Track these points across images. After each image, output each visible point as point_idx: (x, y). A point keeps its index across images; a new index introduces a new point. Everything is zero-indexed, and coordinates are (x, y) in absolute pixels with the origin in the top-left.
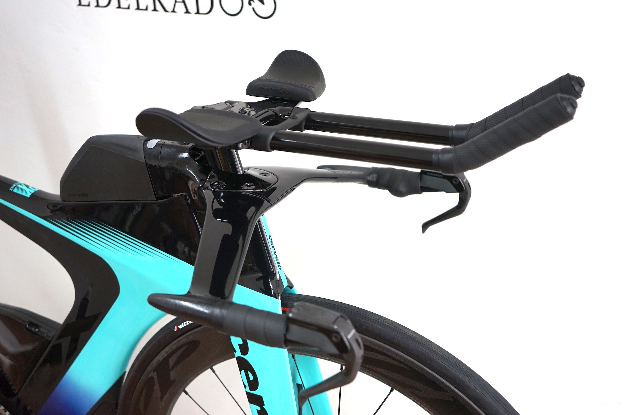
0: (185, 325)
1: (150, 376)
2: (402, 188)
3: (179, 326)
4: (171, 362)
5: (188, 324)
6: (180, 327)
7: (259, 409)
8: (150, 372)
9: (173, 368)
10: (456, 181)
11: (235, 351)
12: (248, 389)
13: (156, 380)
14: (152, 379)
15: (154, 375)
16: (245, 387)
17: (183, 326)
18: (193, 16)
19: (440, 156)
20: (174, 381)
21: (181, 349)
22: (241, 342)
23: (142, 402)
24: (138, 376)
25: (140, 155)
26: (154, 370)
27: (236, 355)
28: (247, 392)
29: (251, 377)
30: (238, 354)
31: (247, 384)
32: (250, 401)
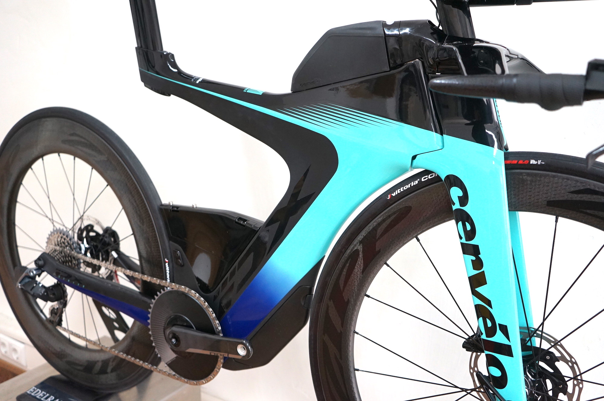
0: (399, 192)
1: (355, 248)
3: (392, 194)
4: (379, 231)
5: (402, 190)
6: (394, 195)
7: (474, 258)
8: (356, 245)
9: (379, 238)
11: (454, 204)
13: (361, 253)
14: (357, 251)
15: (360, 248)
16: (461, 238)
17: (397, 194)
20: (379, 251)
21: (392, 217)
22: (461, 194)
23: (343, 278)
24: (343, 250)
25: (379, 31)
26: (361, 242)
27: (454, 208)
28: (462, 244)
29: (469, 227)
30: (457, 206)
31: (463, 235)
32: (464, 253)
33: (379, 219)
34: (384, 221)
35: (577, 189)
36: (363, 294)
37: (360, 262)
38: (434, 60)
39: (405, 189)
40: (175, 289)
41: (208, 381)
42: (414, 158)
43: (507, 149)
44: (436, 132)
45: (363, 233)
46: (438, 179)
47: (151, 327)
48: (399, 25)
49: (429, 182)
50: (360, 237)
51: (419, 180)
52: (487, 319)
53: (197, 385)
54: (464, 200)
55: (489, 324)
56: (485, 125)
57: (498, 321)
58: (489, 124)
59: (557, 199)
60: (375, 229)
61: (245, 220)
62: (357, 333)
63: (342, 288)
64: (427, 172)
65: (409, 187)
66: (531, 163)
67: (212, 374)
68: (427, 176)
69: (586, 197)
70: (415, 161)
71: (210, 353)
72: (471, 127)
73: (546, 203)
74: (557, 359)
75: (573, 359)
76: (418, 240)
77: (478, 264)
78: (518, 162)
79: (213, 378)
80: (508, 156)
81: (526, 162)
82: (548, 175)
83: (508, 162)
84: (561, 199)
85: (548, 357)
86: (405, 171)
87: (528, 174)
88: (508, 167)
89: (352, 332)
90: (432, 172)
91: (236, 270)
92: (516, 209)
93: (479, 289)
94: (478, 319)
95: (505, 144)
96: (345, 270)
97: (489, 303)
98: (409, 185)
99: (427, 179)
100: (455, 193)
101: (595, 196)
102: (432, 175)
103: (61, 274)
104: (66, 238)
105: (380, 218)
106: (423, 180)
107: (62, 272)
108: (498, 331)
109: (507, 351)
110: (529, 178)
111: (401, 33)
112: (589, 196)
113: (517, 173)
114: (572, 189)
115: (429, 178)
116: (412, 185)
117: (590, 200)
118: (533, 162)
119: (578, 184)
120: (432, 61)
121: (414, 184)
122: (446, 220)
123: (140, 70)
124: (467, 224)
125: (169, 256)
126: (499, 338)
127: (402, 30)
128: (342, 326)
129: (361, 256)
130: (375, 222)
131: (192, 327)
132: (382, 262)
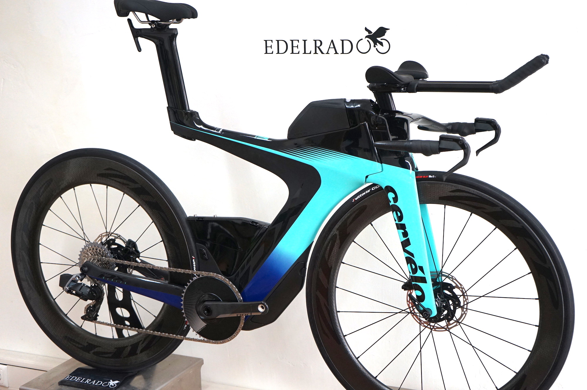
0: (359, 197)
1: (335, 233)
2: (466, 131)
3: (355, 199)
4: (349, 222)
5: (361, 196)
6: (356, 199)
7: (403, 231)
8: (335, 231)
9: (349, 226)
10: (493, 124)
11: (390, 202)
12: (397, 222)
14: (336, 234)
15: (337, 233)
16: (395, 221)
18: (340, 56)
19: (493, 86)
20: (349, 233)
21: (355, 213)
22: (394, 196)
23: (327, 252)
24: (327, 235)
25: (342, 105)
26: (337, 229)
27: (391, 204)
28: (396, 224)
29: (399, 214)
30: (392, 203)
31: (396, 219)
32: (398, 229)
33: (347, 214)
34: (351, 215)
35: (453, 190)
36: (340, 262)
37: (338, 241)
38: (374, 123)
39: (362, 195)
40: (205, 275)
41: (232, 339)
42: (367, 177)
43: (417, 170)
44: (378, 162)
45: (339, 223)
46: (381, 188)
47: (184, 307)
48: (353, 102)
49: (376, 190)
50: (337, 226)
51: (370, 189)
52: (412, 264)
53: (223, 343)
54: (396, 199)
55: (414, 267)
56: (405, 158)
57: (418, 265)
58: (407, 157)
59: (444, 196)
60: (346, 220)
61: (257, 223)
62: (338, 288)
63: (327, 259)
64: (374, 185)
65: (365, 194)
66: (429, 177)
67: (236, 333)
68: (375, 187)
69: (457, 194)
70: (367, 179)
71: (237, 315)
72: (398, 159)
73: (438, 198)
74: (454, 288)
75: (462, 286)
76: (372, 225)
77: (405, 234)
78: (423, 177)
79: (237, 335)
80: (418, 173)
81: (427, 177)
82: (438, 183)
83: (418, 177)
84: (445, 195)
85: (449, 287)
86: (362, 185)
87: (429, 183)
88: (418, 180)
89: (334, 288)
90: (378, 185)
91: (252, 257)
92: (424, 203)
93: (406, 248)
94: (408, 264)
95: (416, 167)
96: (329, 248)
97: (412, 255)
98: (365, 193)
99: (375, 189)
100: (391, 195)
101: (461, 193)
102: (378, 187)
103: (105, 276)
104: (101, 250)
105: (349, 213)
106: (372, 189)
107: (106, 274)
108: (419, 270)
109: (423, 280)
110: (429, 185)
111: (355, 107)
112: (459, 193)
113: (423, 183)
114: (450, 190)
115: (376, 188)
116: (367, 193)
117: (459, 195)
118: (430, 176)
119: (453, 187)
120: (373, 122)
121: (368, 192)
122: (387, 211)
123: (170, 123)
124: (398, 212)
125: (195, 254)
126: (419, 274)
127: (355, 105)
128: (328, 284)
129: (338, 237)
130: (346, 216)
131: (220, 300)
132: (351, 241)
